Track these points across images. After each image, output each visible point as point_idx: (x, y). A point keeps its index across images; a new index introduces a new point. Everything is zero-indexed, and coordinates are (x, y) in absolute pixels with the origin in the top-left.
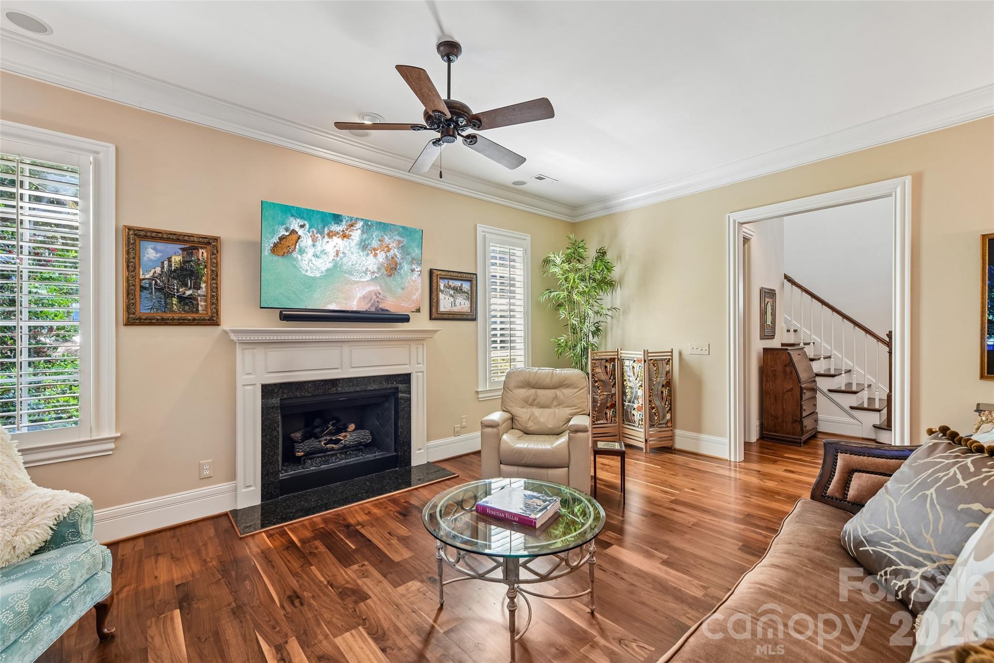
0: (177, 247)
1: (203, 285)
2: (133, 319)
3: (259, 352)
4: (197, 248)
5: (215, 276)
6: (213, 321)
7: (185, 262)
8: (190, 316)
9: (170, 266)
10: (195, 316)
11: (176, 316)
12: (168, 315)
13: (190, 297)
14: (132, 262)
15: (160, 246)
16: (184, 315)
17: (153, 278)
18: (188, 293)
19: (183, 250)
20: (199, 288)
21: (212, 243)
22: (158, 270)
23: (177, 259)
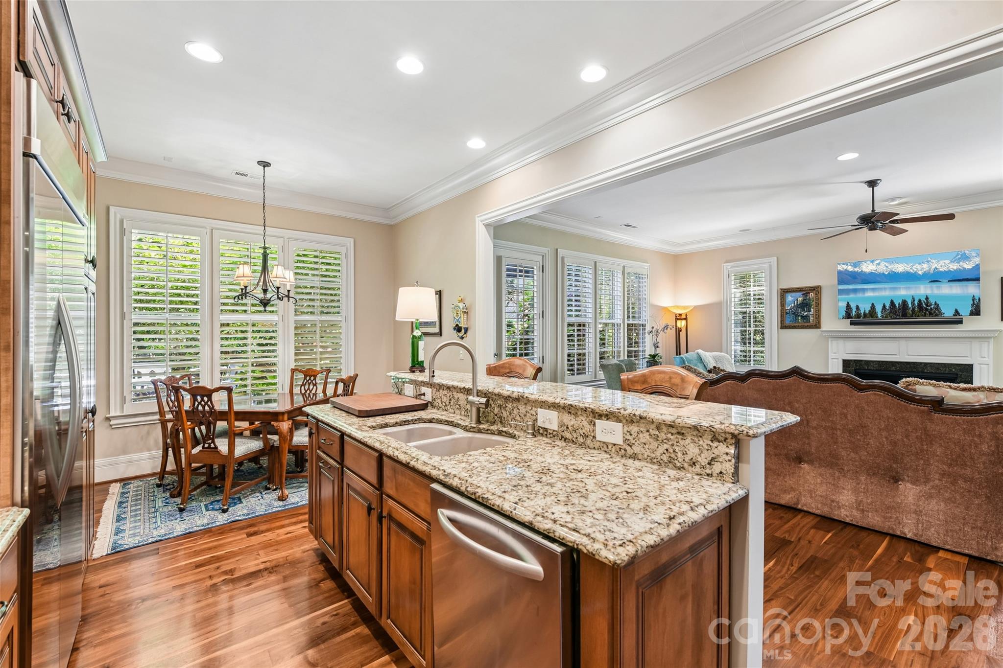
0: (800, 294)
1: (812, 310)
2: (783, 326)
3: (841, 343)
4: (809, 293)
5: (818, 305)
6: (817, 326)
7: (804, 300)
8: (806, 324)
9: (797, 302)
10: (808, 324)
11: (800, 325)
12: (797, 324)
13: (806, 316)
14: (783, 303)
15: (793, 294)
16: (803, 324)
17: (791, 309)
18: (805, 314)
19: (803, 294)
20: (810, 311)
21: (817, 290)
22: (793, 305)
23: (800, 299)
